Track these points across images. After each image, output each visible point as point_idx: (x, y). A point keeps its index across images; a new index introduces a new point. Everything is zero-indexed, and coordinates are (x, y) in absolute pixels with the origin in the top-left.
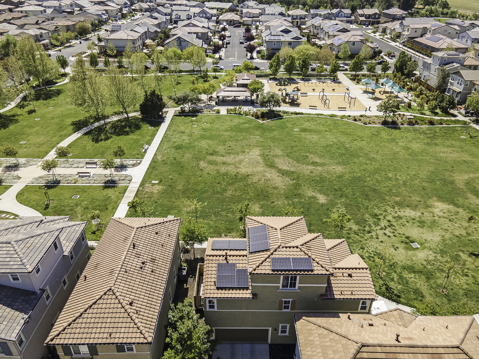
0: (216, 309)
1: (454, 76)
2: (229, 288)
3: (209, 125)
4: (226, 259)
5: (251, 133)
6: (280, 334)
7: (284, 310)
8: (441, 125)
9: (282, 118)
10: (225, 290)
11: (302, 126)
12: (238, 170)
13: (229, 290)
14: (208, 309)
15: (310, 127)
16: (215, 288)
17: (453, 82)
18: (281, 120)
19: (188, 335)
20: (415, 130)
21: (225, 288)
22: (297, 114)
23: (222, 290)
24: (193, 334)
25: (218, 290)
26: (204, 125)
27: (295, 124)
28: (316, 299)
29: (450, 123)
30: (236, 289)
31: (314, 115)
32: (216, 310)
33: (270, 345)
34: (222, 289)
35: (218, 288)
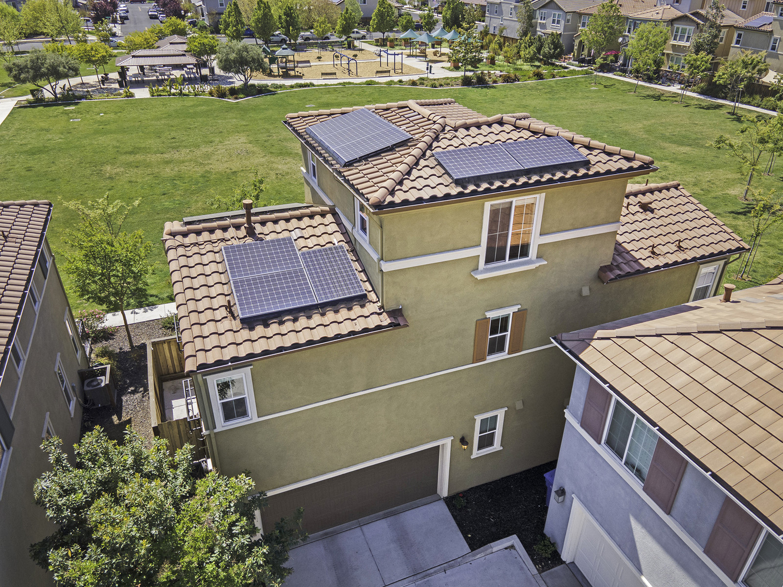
0: (253, 416)
1: (544, 11)
2: (295, 313)
3: (112, 116)
4: (251, 232)
5: (217, 116)
6: (476, 453)
7: (492, 359)
8: (553, 78)
9: (275, 94)
10: (281, 323)
11: (319, 101)
12: (207, 168)
13: (295, 320)
14: (221, 425)
15: (335, 99)
16: (236, 324)
17: (544, 22)
18: (274, 96)
19: (154, 540)
20: (519, 87)
21: (278, 317)
22: (301, 86)
23: (267, 326)
24: (179, 529)
25: (252, 329)
26: (98, 116)
27: (305, 98)
28: (586, 292)
29: (565, 75)
30: (322, 308)
31: (336, 85)
32: (256, 419)
33: (450, 501)
34: (265, 320)
35: (249, 323)
